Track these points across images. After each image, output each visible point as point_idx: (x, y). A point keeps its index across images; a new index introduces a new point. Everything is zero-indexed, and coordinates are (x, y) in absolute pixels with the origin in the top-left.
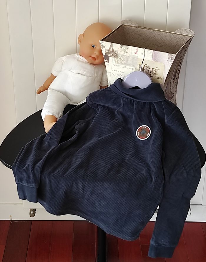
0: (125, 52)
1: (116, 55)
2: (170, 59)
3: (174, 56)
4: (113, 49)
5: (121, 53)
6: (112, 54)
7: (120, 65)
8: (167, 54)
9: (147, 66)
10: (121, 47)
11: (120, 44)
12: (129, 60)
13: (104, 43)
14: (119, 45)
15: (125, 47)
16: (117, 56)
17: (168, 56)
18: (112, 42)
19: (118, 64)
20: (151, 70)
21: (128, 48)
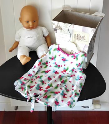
1: (61, 29)
2: (93, 32)
4: (59, 25)
5: (64, 28)
8: (91, 28)
9: (79, 35)
13: (54, 22)
14: (63, 23)
15: (66, 24)
17: (92, 30)
18: (59, 21)
21: (68, 25)
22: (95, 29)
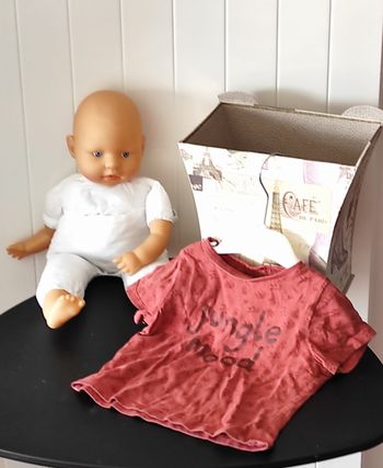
0: (240, 166)
1: (217, 175)
3: (353, 170)
4: (211, 162)
6: (207, 172)
9: (290, 194)
10: (231, 156)
11: (228, 149)
12: (249, 184)
16: (221, 176)
17: (339, 171)
18: (207, 146)
20: (301, 203)
21: (245, 158)
22: (352, 168)
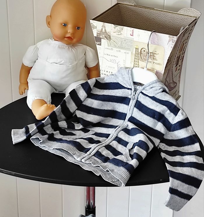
0: (119, 33)
2: (171, 42)
4: (105, 30)
5: (115, 34)
6: (104, 36)
7: (113, 48)
10: (115, 28)
12: (124, 43)
13: (95, 23)
14: (113, 25)
15: (119, 27)
16: (110, 38)
17: (169, 38)
18: (104, 22)
19: (112, 47)
21: (122, 29)
22: (176, 37)
